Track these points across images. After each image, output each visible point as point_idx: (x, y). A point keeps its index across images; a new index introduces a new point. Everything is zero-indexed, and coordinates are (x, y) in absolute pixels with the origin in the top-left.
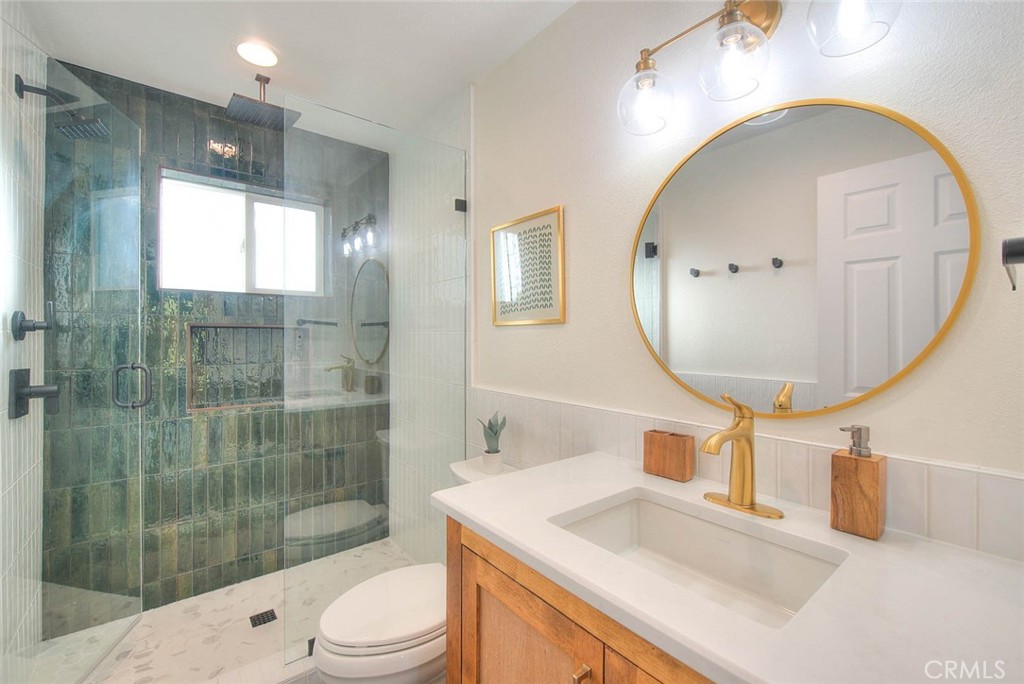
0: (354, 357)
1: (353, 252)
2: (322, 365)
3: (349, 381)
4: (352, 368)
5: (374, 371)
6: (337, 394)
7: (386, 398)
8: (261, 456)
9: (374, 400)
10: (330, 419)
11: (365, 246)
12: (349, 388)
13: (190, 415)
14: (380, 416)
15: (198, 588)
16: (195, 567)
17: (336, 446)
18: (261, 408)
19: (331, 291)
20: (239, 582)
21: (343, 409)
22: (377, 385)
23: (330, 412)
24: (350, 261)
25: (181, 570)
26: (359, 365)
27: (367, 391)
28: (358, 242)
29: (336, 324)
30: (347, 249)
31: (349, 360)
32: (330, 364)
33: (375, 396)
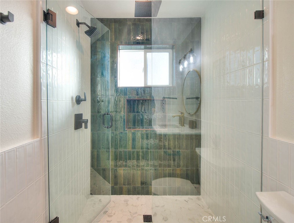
0: (184, 112)
1: (184, 68)
2: (171, 115)
3: (182, 122)
4: (183, 116)
5: (194, 118)
6: (177, 127)
7: (199, 132)
8: (148, 149)
9: (194, 132)
10: (174, 139)
11: (189, 64)
12: (182, 125)
13: (127, 131)
14: (197, 140)
15: (129, 193)
16: (128, 185)
17: (177, 150)
18: (149, 131)
19: (175, 84)
20: (141, 195)
21: (180, 135)
22: (195, 124)
23: (174, 135)
24: (182, 73)
25: (124, 185)
26: (186, 115)
27: (190, 127)
28: (186, 63)
29: (176, 98)
30: (181, 68)
31: (182, 113)
32: (174, 115)
33: (194, 130)
